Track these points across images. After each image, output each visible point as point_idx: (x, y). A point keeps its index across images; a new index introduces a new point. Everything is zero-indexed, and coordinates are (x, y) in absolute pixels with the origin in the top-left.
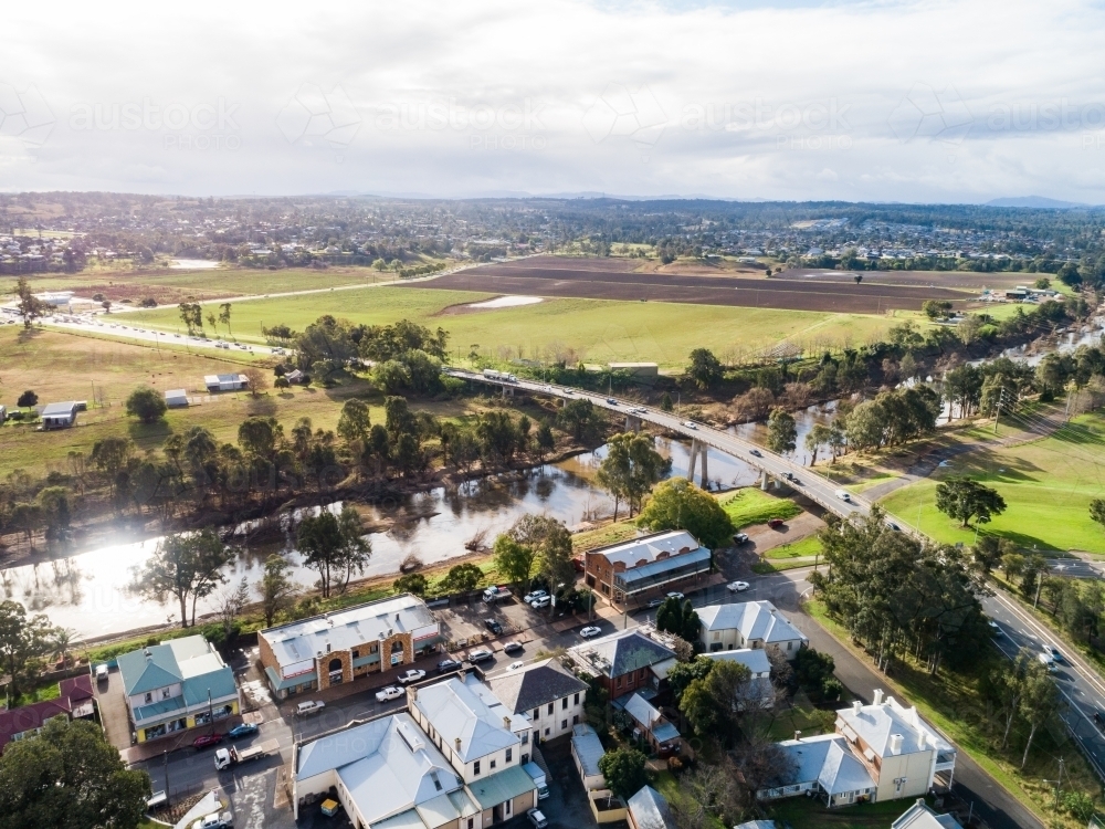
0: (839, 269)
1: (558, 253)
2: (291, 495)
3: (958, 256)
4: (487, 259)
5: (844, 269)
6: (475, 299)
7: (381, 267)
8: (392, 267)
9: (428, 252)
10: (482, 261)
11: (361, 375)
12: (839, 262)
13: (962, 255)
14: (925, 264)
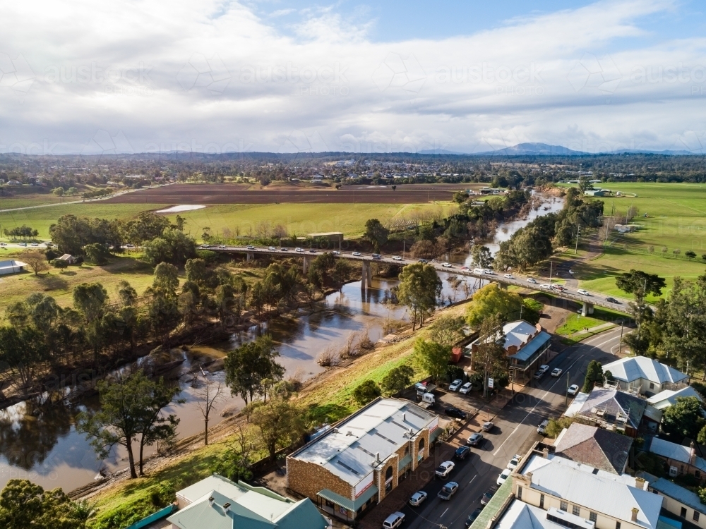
0: (373, 184)
1: (187, 182)
2: (156, 344)
3: (435, 175)
4: (139, 186)
5: (376, 184)
6: (156, 208)
7: (60, 193)
8: (70, 193)
9: (90, 183)
10: (136, 187)
11: (121, 255)
12: (372, 180)
13: (437, 175)
14: (420, 180)
